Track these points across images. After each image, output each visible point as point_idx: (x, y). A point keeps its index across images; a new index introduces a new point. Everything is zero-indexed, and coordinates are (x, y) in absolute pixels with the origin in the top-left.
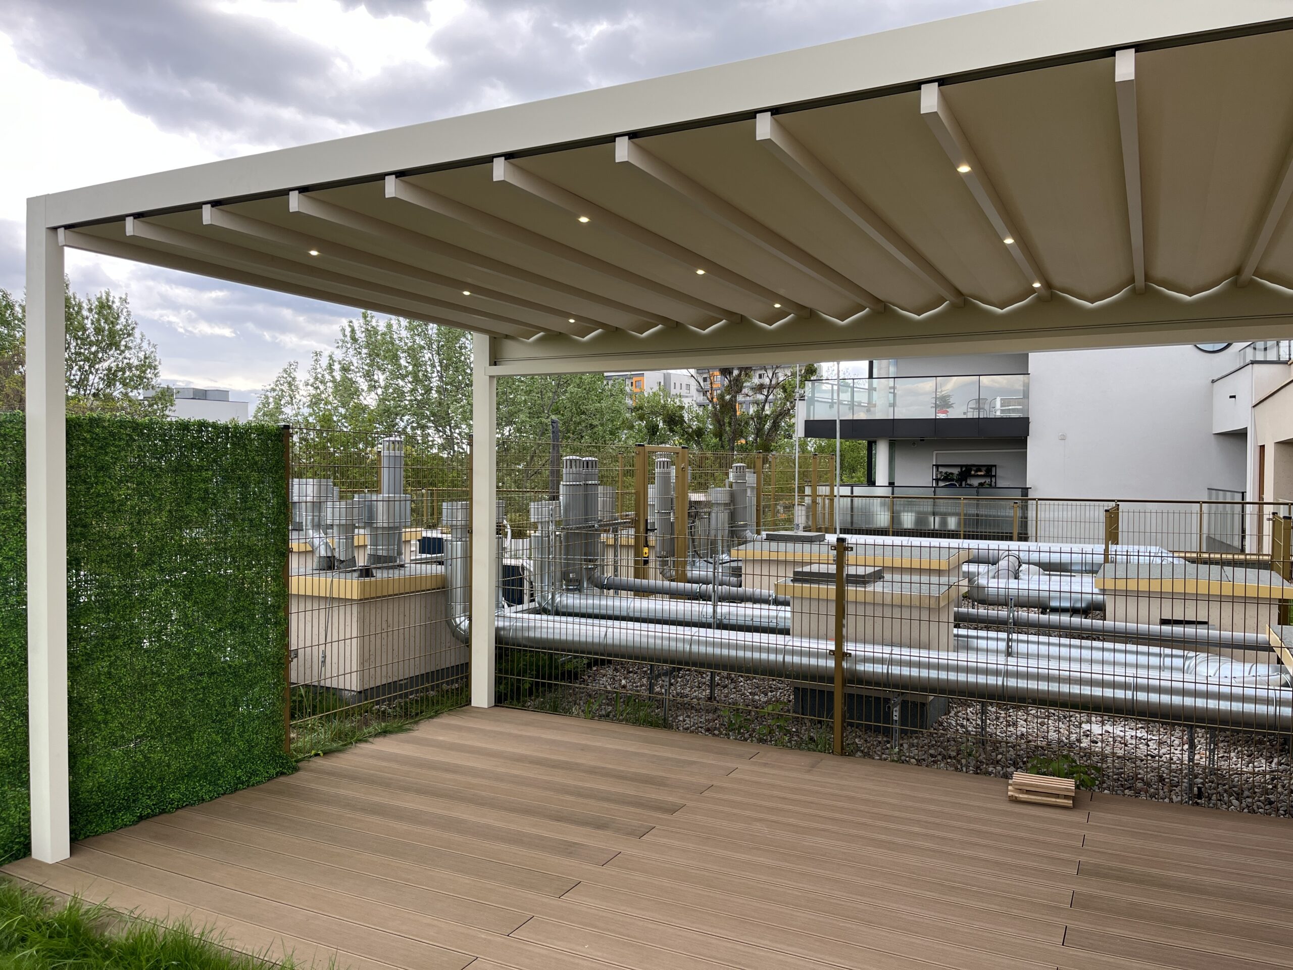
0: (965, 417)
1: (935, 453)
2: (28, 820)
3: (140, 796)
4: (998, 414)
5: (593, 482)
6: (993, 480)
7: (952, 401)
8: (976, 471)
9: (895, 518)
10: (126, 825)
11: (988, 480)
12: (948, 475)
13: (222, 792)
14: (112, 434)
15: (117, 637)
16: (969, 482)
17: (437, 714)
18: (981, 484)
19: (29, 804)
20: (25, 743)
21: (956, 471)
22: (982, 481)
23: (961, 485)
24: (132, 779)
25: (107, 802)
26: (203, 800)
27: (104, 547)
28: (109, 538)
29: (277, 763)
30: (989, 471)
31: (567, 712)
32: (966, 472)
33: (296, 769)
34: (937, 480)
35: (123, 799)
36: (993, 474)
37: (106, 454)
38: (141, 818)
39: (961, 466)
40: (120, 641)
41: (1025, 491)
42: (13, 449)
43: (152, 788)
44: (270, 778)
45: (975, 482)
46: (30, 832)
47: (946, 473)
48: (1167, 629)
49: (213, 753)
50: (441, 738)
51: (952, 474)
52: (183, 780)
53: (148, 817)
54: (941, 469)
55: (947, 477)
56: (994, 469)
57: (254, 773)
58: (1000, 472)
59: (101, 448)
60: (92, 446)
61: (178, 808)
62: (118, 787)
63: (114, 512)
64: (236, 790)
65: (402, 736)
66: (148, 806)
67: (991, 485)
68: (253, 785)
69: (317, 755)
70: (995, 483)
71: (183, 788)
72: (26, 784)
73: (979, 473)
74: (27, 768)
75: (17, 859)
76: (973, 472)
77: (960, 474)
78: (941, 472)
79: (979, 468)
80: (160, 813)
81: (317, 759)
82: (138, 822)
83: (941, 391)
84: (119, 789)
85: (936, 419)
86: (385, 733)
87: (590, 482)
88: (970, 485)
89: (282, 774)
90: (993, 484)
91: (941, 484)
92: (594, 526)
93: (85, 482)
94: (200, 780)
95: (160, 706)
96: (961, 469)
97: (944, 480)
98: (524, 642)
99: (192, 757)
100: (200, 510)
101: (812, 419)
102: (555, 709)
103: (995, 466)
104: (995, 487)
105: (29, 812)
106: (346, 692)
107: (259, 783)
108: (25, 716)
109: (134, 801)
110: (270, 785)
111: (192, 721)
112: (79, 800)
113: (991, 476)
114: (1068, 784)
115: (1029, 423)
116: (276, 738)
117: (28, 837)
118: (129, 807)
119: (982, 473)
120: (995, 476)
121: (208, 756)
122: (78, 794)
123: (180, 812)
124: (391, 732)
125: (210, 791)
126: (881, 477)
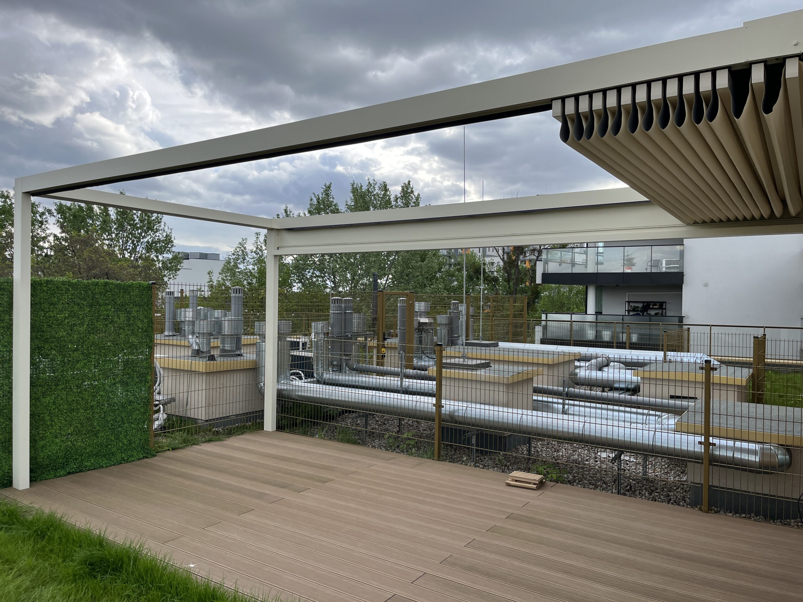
0: (645, 271)
1: (627, 294)
2: (12, 469)
3: (70, 463)
4: (664, 270)
5: (350, 311)
6: (664, 311)
7: (634, 261)
8: (653, 306)
9: (598, 334)
10: (61, 476)
11: (660, 311)
12: (635, 308)
13: (113, 464)
14: (57, 287)
15: (58, 386)
16: (648, 312)
17: (243, 433)
18: (656, 314)
19: (12, 462)
20: (11, 433)
21: (640, 305)
22: (657, 311)
23: (643, 314)
24: (65, 454)
25: (52, 464)
26: (102, 467)
27: (52, 342)
28: (55, 338)
29: (144, 452)
30: (661, 305)
31: (312, 435)
32: (647, 306)
33: (154, 456)
34: (629, 311)
35: (61, 463)
36: (664, 307)
37: (54, 297)
38: (69, 473)
39: (643, 302)
40: (60, 387)
41: (681, 319)
42: (7, 295)
43: (76, 459)
44: (139, 459)
45: (653, 312)
46: (12, 475)
47: (634, 307)
49: (109, 445)
50: (237, 445)
51: (638, 307)
52: (93, 456)
53: (73, 473)
54: (631, 304)
55: (635, 309)
56: (664, 304)
57: (132, 456)
58: (668, 306)
59: (51, 294)
60: (47, 293)
61: (89, 470)
63: (58, 325)
64: (121, 463)
65: (217, 443)
66: (73, 468)
67: (662, 314)
68: (130, 462)
69: (169, 450)
70: (665, 313)
71: (92, 461)
72: (11, 452)
73: (655, 307)
74: (11, 445)
75: (6, 487)
76: (651, 306)
77: (643, 306)
78: (631, 306)
79: (655, 303)
80: (80, 472)
81: (168, 452)
82: (68, 475)
83: (628, 256)
84: (58, 458)
85: (624, 273)
86: (210, 441)
87: (347, 312)
88: (649, 314)
89: (147, 457)
90: (664, 314)
91: (631, 313)
92: (347, 336)
93: (43, 310)
94: (102, 457)
95: (80, 420)
96: (643, 304)
97: (632, 311)
98: (297, 398)
99: (98, 446)
100: (104, 324)
101: (546, 272)
102: (305, 434)
103: (665, 302)
104: (666, 316)
105: (12, 465)
106: (199, 421)
107: (133, 461)
108: (11, 419)
109: (67, 465)
110: (138, 462)
111: (98, 428)
112: (37, 462)
113: (662, 309)
115: (683, 276)
116: (145, 439)
117: (11, 477)
118: (64, 468)
119: (657, 307)
120: (665, 309)
121: (107, 446)
122: (37, 459)
123: (89, 472)
124: (213, 441)
125: (106, 463)
126: (591, 307)
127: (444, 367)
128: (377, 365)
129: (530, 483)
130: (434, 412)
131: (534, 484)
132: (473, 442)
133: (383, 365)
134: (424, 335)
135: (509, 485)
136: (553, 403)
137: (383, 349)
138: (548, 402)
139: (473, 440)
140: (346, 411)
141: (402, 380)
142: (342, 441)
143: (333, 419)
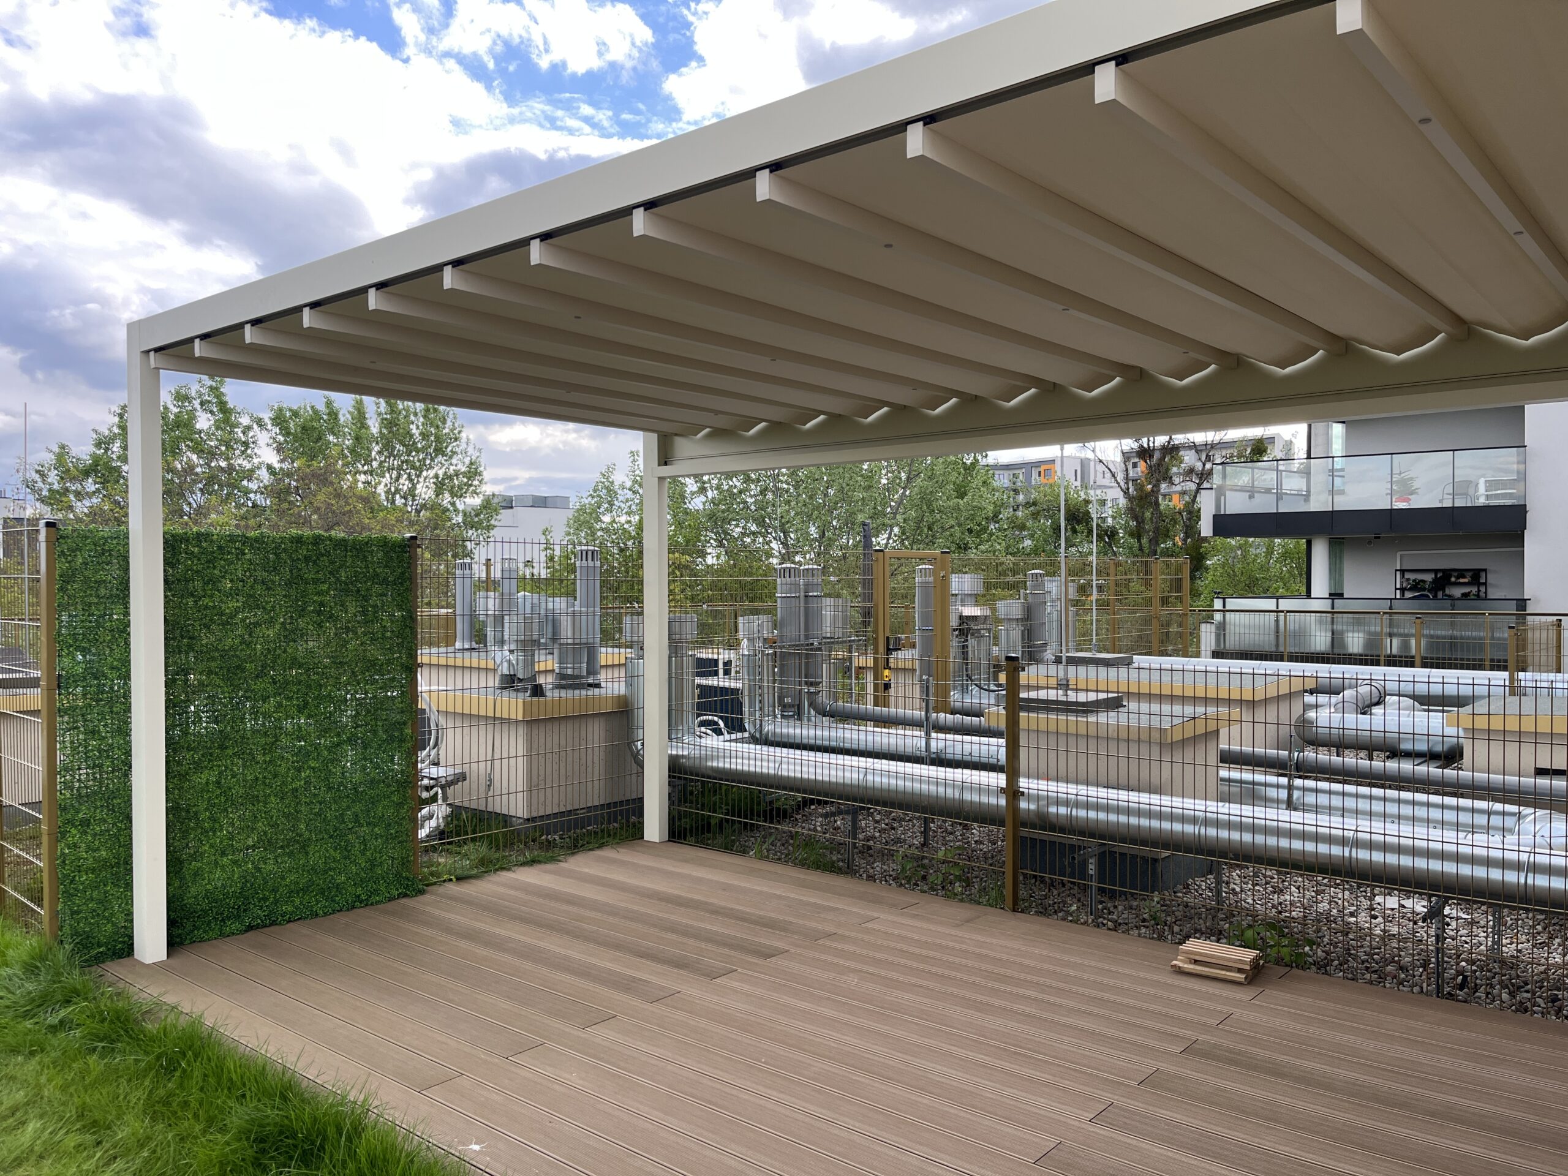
0: (1440, 505)
1: (1399, 554)
2: (132, 921)
3: (252, 906)
4: (1482, 501)
5: (815, 594)
6: (1483, 589)
7: (1416, 485)
8: (1458, 578)
9: (1336, 639)
10: (233, 934)
11: (1474, 590)
12: (1418, 583)
13: (339, 908)
14: (220, 548)
15: (226, 748)
16: (1447, 592)
17: (601, 846)
18: (1465, 596)
19: (132, 907)
20: (129, 845)
21: (1429, 578)
22: (1466, 590)
23: (1435, 597)
24: (242, 888)
25: (215, 910)
26: (317, 915)
27: (213, 659)
28: (217, 649)
29: (401, 885)
30: (1477, 577)
31: (743, 852)
32: (1443, 579)
33: (421, 892)
34: (1403, 590)
35: (233, 908)
36: (1483, 580)
37: (214, 568)
38: (250, 928)
39: (1436, 571)
40: (230, 752)
41: (1522, 603)
42: (119, 563)
43: (265, 899)
44: (390, 900)
45: (1457, 592)
46: (133, 932)
47: (1414, 581)
48: (1543, 782)
49: (330, 869)
50: (587, 870)
51: (1424, 581)
52: (298, 893)
53: (258, 927)
54: (1407, 576)
55: (1416, 586)
56: (1483, 574)
57: (376, 892)
58: (1491, 579)
59: (208, 562)
60: (199, 560)
61: (289, 921)
62: (226, 895)
63: (223, 624)
64: (353, 907)
65: (549, 866)
66: (258, 917)
67: (1478, 595)
68: (372, 904)
69: (451, 880)
70: (1486, 593)
71: (297, 902)
72: (129, 886)
73: (1462, 580)
74: (130, 871)
75: (120, 957)
76: (1453, 579)
77: (1435, 580)
78: (1408, 580)
79: (1461, 573)
80: (271, 925)
81: (448, 885)
82: (246, 931)
83: (1400, 474)
84: (228, 898)
85: (1391, 510)
86: (533, 862)
87: (811, 594)
88: (1450, 596)
89: (406, 896)
90: (1482, 594)
91: (1408, 595)
92: (812, 644)
93: (192, 595)
94: (317, 895)
95: (272, 818)
96: (1436, 575)
97: (1410, 589)
98: (710, 773)
99: (308, 871)
100: (315, 622)
101: (1222, 513)
102: (727, 848)
103: (1485, 570)
104: (1486, 599)
105: (132, 913)
106: (514, 819)
107: (377, 903)
108: (129, 818)
109: (245, 910)
110: (390, 906)
111: (306, 835)
112: (185, 905)
113: (1479, 584)
114: (1247, 955)
115: (1526, 512)
116: (402, 858)
117: (131, 937)
118: (239, 917)
119: (1466, 580)
120: (1485, 584)
121: (325, 872)
122: (183, 900)
123: (291, 925)
124: (539, 862)
125: (326, 907)
126: (1320, 585)
127: (1023, 709)
128: (876, 704)
129: (1229, 968)
130: (1002, 806)
131: (1240, 971)
132: (1091, 872)
133: (886, 704)
134: (972, 642)
135: (1179, 971)
136: (1266, 785)
137: (886, 672)
138: (1253, 783)
139: (1091, 866)
140: (812, 802)
141: (928, 734)
142: (803, 864)
143: (785, 817)
